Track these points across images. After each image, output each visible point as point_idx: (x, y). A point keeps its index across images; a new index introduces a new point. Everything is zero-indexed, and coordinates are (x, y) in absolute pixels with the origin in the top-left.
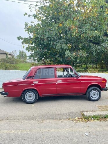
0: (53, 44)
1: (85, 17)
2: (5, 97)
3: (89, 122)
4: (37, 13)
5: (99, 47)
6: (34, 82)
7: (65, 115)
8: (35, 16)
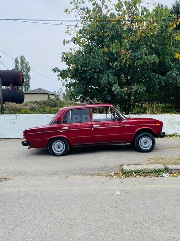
0: (98, 77)
1: (141, 36)
2: (28, 148)
3: (128, 178)
4: (77, 37)
5: (164, 78)
6: (63, 128)
7: (98, 169)
8: (75, 41)
